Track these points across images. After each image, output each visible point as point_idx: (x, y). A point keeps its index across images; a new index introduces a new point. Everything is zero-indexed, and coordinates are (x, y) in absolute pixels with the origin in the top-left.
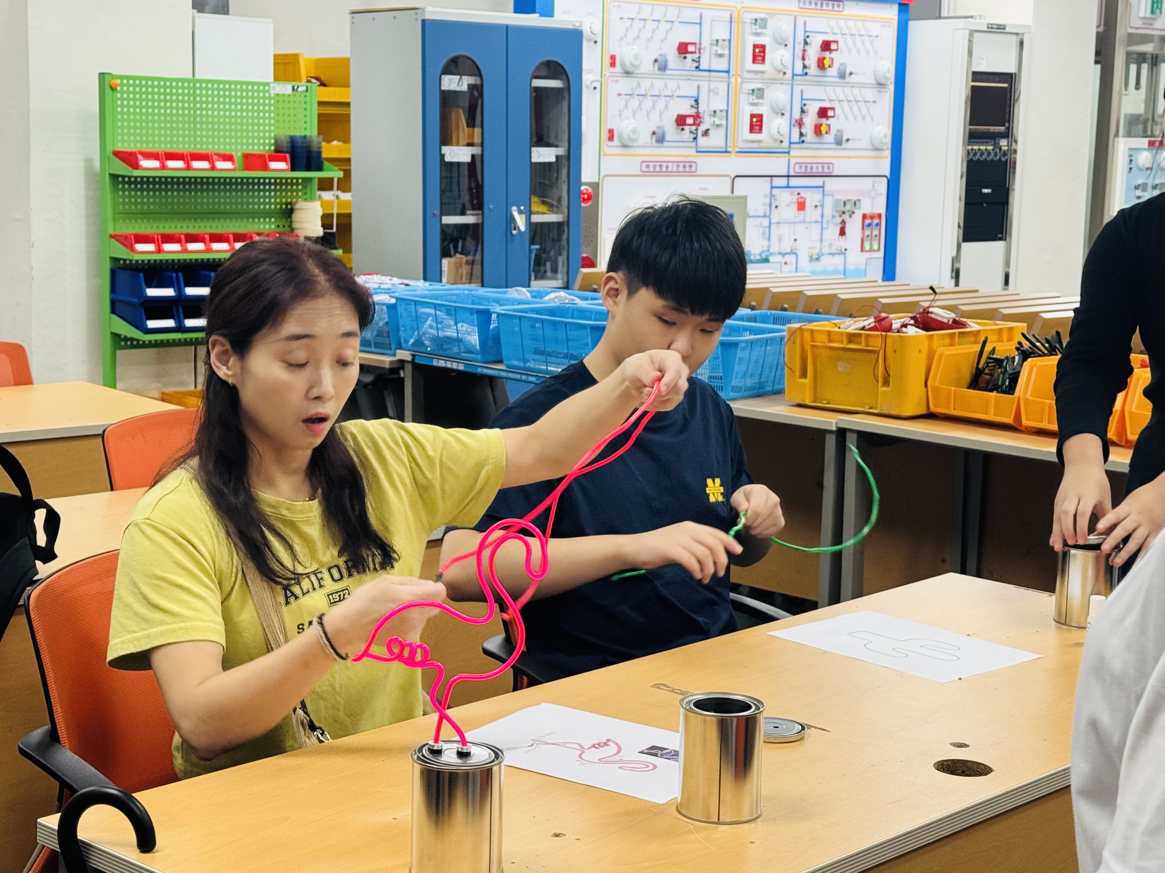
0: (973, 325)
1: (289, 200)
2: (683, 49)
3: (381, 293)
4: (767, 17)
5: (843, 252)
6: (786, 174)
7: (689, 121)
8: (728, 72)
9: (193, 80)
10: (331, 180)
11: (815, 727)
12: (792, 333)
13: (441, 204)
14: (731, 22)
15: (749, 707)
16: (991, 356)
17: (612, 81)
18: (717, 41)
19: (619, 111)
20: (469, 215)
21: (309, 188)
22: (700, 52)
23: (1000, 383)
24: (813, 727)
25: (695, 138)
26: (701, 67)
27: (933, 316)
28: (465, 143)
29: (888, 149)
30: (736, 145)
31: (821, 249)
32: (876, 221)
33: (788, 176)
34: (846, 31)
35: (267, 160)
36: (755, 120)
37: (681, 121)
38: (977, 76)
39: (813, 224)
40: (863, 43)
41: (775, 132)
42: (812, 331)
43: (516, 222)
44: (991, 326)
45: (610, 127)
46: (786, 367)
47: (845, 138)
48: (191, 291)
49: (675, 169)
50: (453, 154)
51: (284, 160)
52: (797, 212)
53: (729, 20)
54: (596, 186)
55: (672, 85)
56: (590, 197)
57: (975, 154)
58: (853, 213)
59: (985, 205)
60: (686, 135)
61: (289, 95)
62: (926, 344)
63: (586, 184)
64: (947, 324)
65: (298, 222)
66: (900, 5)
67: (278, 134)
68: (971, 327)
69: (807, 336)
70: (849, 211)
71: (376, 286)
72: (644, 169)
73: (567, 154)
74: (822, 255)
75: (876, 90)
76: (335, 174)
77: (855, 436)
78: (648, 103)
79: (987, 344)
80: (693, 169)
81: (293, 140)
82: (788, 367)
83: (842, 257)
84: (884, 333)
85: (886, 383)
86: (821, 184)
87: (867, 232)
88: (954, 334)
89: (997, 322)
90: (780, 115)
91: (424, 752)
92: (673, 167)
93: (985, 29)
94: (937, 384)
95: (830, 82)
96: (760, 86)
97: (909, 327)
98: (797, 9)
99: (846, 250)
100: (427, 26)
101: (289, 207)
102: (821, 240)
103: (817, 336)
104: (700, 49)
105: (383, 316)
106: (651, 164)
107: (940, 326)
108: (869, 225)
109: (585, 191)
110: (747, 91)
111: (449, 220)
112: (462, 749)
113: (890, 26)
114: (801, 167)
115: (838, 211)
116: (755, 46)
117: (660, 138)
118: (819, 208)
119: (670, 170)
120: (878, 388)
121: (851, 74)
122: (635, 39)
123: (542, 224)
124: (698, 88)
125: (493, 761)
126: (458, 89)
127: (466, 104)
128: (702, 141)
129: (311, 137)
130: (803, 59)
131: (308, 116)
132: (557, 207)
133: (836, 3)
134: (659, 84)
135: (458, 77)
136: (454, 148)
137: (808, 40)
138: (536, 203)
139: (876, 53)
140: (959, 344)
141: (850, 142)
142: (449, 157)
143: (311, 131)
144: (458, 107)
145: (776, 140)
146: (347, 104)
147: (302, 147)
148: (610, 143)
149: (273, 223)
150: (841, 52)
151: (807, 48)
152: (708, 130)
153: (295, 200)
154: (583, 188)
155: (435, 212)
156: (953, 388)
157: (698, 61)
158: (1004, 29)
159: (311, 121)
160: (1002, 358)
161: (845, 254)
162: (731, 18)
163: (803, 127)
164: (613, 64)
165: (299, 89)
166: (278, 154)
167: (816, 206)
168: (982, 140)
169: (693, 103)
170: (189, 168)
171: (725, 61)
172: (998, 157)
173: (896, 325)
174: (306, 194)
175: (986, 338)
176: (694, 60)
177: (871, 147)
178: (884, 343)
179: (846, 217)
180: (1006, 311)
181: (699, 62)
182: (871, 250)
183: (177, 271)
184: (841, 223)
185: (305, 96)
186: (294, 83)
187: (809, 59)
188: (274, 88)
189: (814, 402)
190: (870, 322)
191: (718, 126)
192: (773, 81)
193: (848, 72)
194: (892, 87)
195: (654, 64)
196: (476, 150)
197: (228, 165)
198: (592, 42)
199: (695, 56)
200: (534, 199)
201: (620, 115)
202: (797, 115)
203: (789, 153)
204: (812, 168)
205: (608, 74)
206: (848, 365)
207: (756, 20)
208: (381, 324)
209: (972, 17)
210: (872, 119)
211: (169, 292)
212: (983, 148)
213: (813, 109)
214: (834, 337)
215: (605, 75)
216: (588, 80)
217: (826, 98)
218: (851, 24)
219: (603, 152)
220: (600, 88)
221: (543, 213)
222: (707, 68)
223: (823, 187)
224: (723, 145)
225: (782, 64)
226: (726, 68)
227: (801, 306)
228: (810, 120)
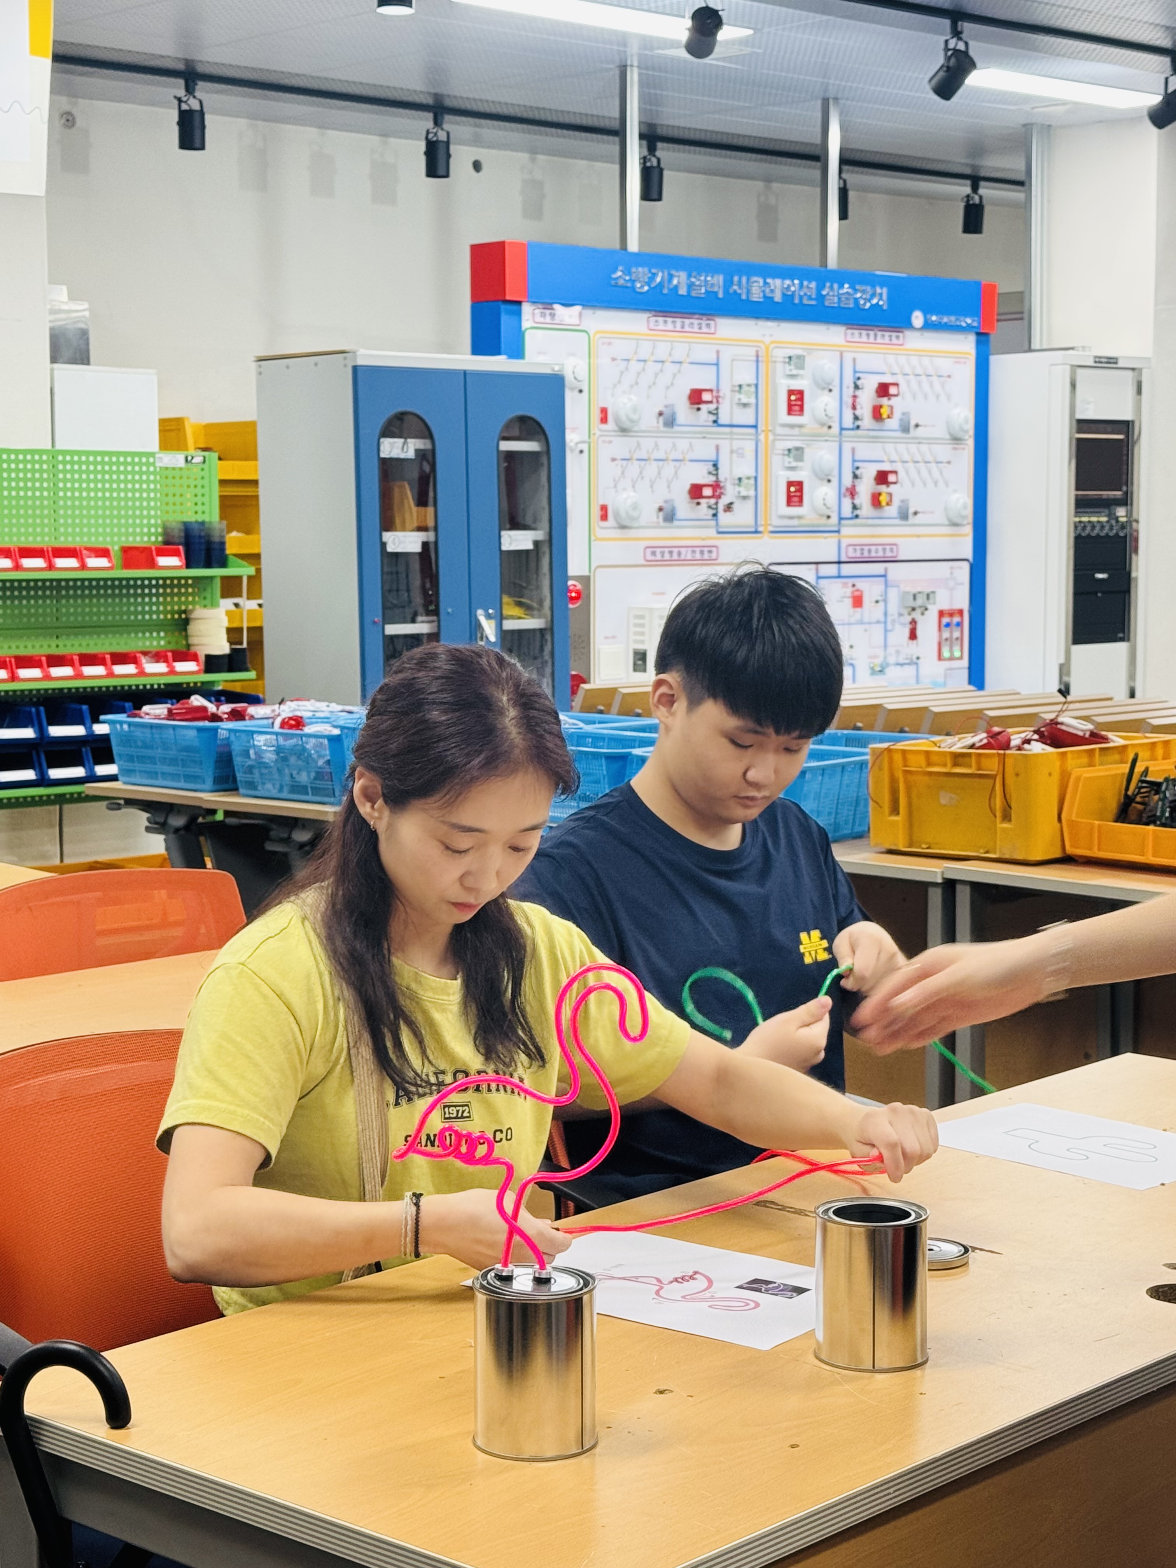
0: (1116, 739)
1: (183, 608)
2: (696, 397)
3: (317, 723)
4: (805, 354)
5: (914, 662)
6: (836, 560)
7: (707, 492)
8: (755, 427)
9: (53, 454)
10: (239, 578)
11: (981, 1250)
12: (878, 755)
13: (384, 608)
14: (757, 361)
15: (907, 1215)
16: (1143, 778)
17: (604, 442)
18: (740, 386)
19: (614, 480)
20: (423, 622)
21: (209, 590)
22: (718, 402)
23: (1158, 814)
24: (977, 1249)
25: (715, 515)
26: (721, 421)
27: (1063, 728)
28: (415, 524)
29: (968, 524)
30: (769, 522)
31: (885, 658)
32: (956, 619)
33: (839, 563)
34: (908, 370)
35: (154, 553)
36: (792, 489)
37: (696, 492)
38: (1083, 425)
39: (874, 626)
40: (931, 384)
41: (819, 503)
42: (904, 752)
43: (483, 629)
44: (1140, 739)
45: (602, 502)
46: (870, 801)
47: (911, 510)
48: (56, 731)
49: (689, 557)
50: (397, 540)
51: (176, 553)
52: (852, 610)
53: (754, 358)
54: (586, 580)
55: (683, 444)
56: (577, 598)
57: (1084, 528)
58: (926, 609)
59: (1099, 595)
60: (703, 509)
61: (181, 469)
62: (1058, 764)
63: (576, 578)
64: (1083, 738)
65: (198, 636)
66: (978, 334)
67: (168, 521)
68: (1113, 741)
69: (898, 758)
70: (920, 607)
71: (310, 714)
72: (649, 557)
73: (547, 538)
74: (888, 665)
75: (951, 446)
76: (245, 571)
77: (967, 889)
78: (651, 469)
79: (1138, 764)
80: (714, 556)
81: (187, 528)
82: (873, 800)
83: (914, 667)
84: (1002, 752)
85: (1007, 817)
86: (882, 572)
87: (946, 634)
88: (1093, 750)
89: (1147, 735)
90: (825, 482)
91: (489, 1276)
92: (687, 554)
93: (1092, 364)
94: (1073, 818)
95: (890, 438)
96: (798, 444)
97: (1033, 743)
98: (843, 342)
99: (918, 658)
100: (359, 373)
101: (183, 616)
102: (885, 646)
103: (911, 758)
104: (717, 398)
105: (323, 752)
106: (658, 551)
107: (1074, 740)
108: (948, 625)
109: (571, 588)
110: (781, 452)
111: (392, 629)
112: (540, 1273)
113: (965, 363)
114: (855, 550)
115: (906, 607)
116: (791, 392)
117: (669, 515)
118: (881, 604)
119: (682, 557)
120: (996, 825)
121: (917, 426)
122: (632, 386)
123: (520, 632)
124: (717, 448)
125: (581, 1289)
126: (402, 456)
127: (415, 475)
128: (724, 518)
129: (210, 523)
130: (854, 407)
131: (207, 496)
132: (539, 610)
133: (894, 334)
134: (665, 444)
135: (402, 440)
136: (400, 534)
137: (859, 383)
138: (508, 604)
139: (949, 397)
140: (1101, 764)
141: (919, 516)
142: (392, 546)
143: (210, 516)
144: (402, 479)
145: (821, 515)
146: (255, 483)
147: (200, 537)
148: (604, 524)
149: (163, 638)
150: (903, 398)
151: (858, 393)
152: (731, 503)
153: (190, 607)
154: (570, 583)
155: (376, 620)
156: (1097, 822)
157: (715, 413)
158: (1116, 363)
159: (210, 502)
160: (1160, 780)
161: (916, 664)
162: (757, 356)
163: (856, 497)
164: (604, 420)
165: (194, 461)
166: (167, 547)
167: (877, 602)
168: (1092, 510)
169: (712, 469)
170: (51, 567)
171: (751, 411)
172: (1114, 531)
173: (1016, 741)
174: (205, 598)
175: (1136, 755)
176: (710, 412)
177: (947, 522)
178: (1001, 765)
179: (916, 615)
180: (1156, 722)
181: (717, 414)
182: (951, 658)
183: (37, 704)
184: (911, 623)
185: (202, 469)
186: (186, 453)
187: (862, 408)
188: (161, 459)
189: (910, 846)
190: (980, 737)
191: (745, 498)
192: (815, 437)
193: (913, 423)
194: (970, 443)
195: (658, 419)
196: (430, 536)
197: (103, 562)
198: (576, 392)
199: (712, 407)
200: (506, 599)
201: (615, 486)
202: (847, 481)
203: (838, 532)
204: (870, 551)
205: (598, 433)
206: (953, 796)
207: (790, 358)
208: (321, 763)
209: (1072, 348)
210: (947, 485)
211: (27, 733)
212: (1094, 519)
213: (869, 473)
214: (934, 758)
215: (594, 434)
216: (571, 441)
217: (885, 458)
218: (914, 360)
219: (595, 535)
220: (588, 452)
221: (520, 618)
222: (728, 423)
223: (884, 576)
224: (752, 523)
225: (826, 415)
226: (752, 422)
227: (880, 721)
228: (866, 487)
